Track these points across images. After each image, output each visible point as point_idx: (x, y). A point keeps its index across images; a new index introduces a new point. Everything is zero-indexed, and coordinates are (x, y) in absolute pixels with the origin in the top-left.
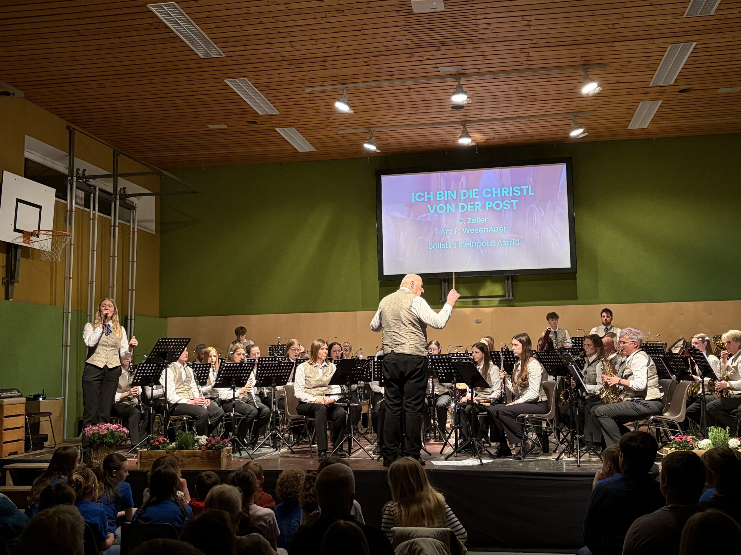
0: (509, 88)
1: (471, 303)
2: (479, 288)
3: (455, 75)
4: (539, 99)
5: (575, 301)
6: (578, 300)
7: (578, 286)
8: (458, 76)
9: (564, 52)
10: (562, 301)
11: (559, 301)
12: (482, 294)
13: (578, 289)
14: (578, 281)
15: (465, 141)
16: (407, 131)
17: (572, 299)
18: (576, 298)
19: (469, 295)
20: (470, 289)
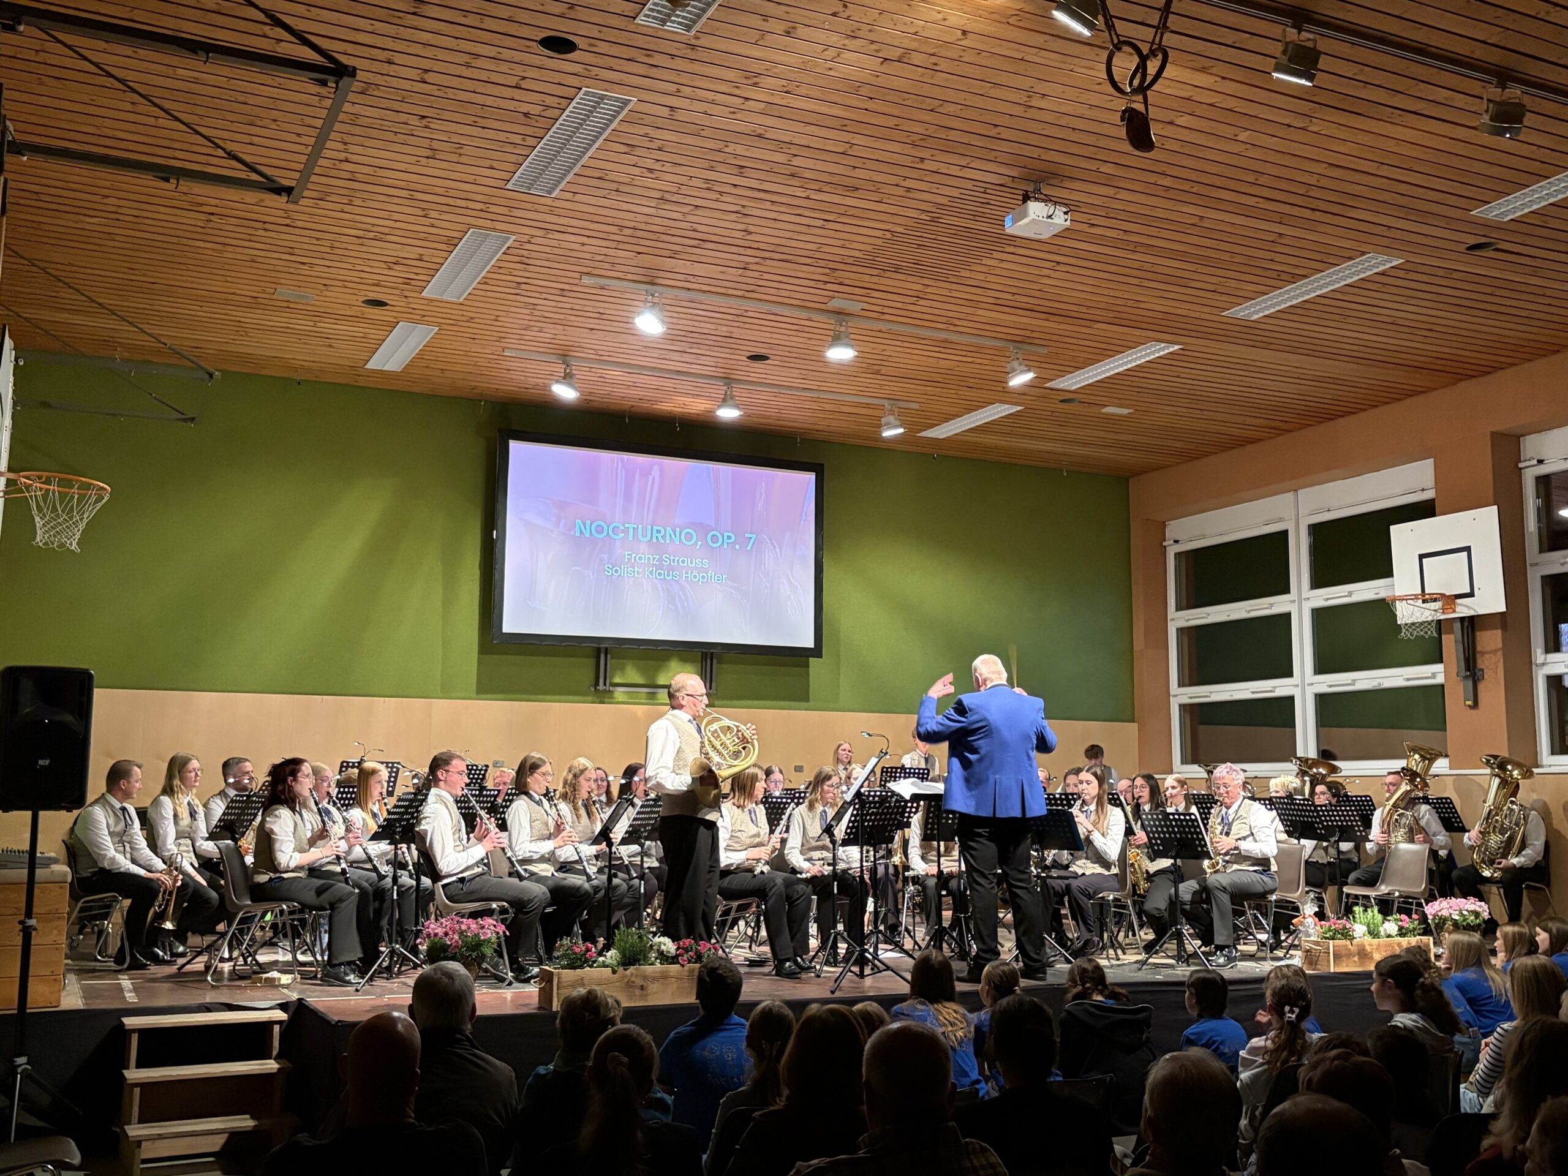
1: (644, 696)
2: (657, 670)
5: (805, 704)
6: (811, 703)
7: (811, 678)
8: (845, 317)
10: (787, 703)
12: (659, 680)
13: (811, 684)
14: (811, 669)
17: (800, 700)
18: (807, 699)
19: (641, 681)
20: (643, 671)
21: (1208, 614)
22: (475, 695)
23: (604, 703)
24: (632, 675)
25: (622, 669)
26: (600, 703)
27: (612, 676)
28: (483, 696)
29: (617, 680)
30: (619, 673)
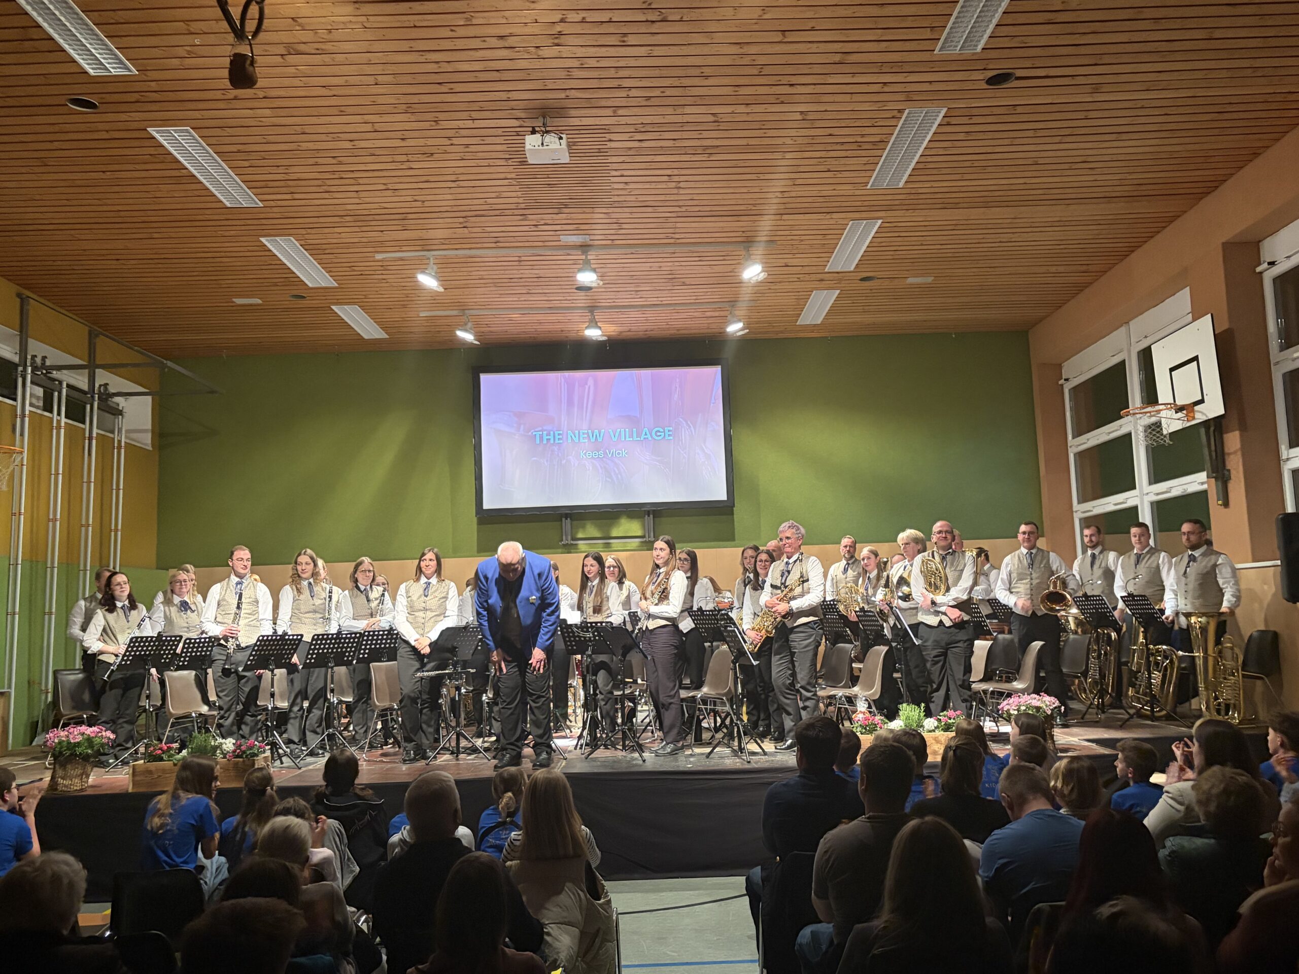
0: (651, 267)
1: (601, 546)
2: (610, 526)
3: (581, 246)
4: (688, 283)
5: (732, 543)
6: (737, 542)
7: (736, 523)
8: (584, 248)
9: (721, 224)
11: (712, 543)
12: (614, 533)
13: (736, 527)
14: (735, 517)
15: (594, 334)
16: (515, 316)
17: (728, 540)
18: (733, 539)
19: (598, 535)
20: (600, 527)
21: (1088, 440)
22: (476, 554)
23: (570, 553)
24: (591, 530)
25: (584, 527)
26: (568, 553)
27: (577, 533)
28: (482, 554)
29: (580, 535)
30: (581, 530)
